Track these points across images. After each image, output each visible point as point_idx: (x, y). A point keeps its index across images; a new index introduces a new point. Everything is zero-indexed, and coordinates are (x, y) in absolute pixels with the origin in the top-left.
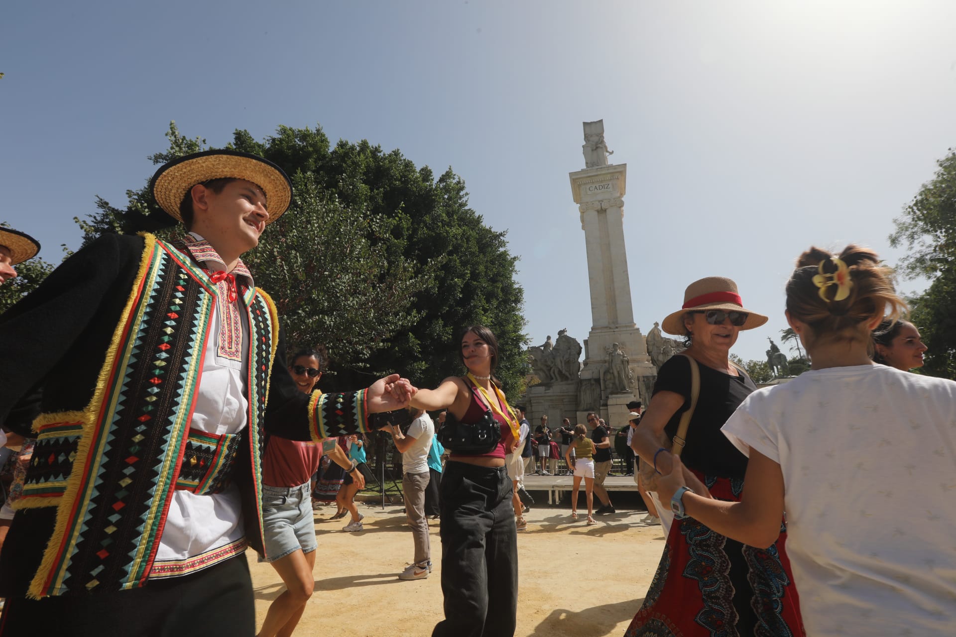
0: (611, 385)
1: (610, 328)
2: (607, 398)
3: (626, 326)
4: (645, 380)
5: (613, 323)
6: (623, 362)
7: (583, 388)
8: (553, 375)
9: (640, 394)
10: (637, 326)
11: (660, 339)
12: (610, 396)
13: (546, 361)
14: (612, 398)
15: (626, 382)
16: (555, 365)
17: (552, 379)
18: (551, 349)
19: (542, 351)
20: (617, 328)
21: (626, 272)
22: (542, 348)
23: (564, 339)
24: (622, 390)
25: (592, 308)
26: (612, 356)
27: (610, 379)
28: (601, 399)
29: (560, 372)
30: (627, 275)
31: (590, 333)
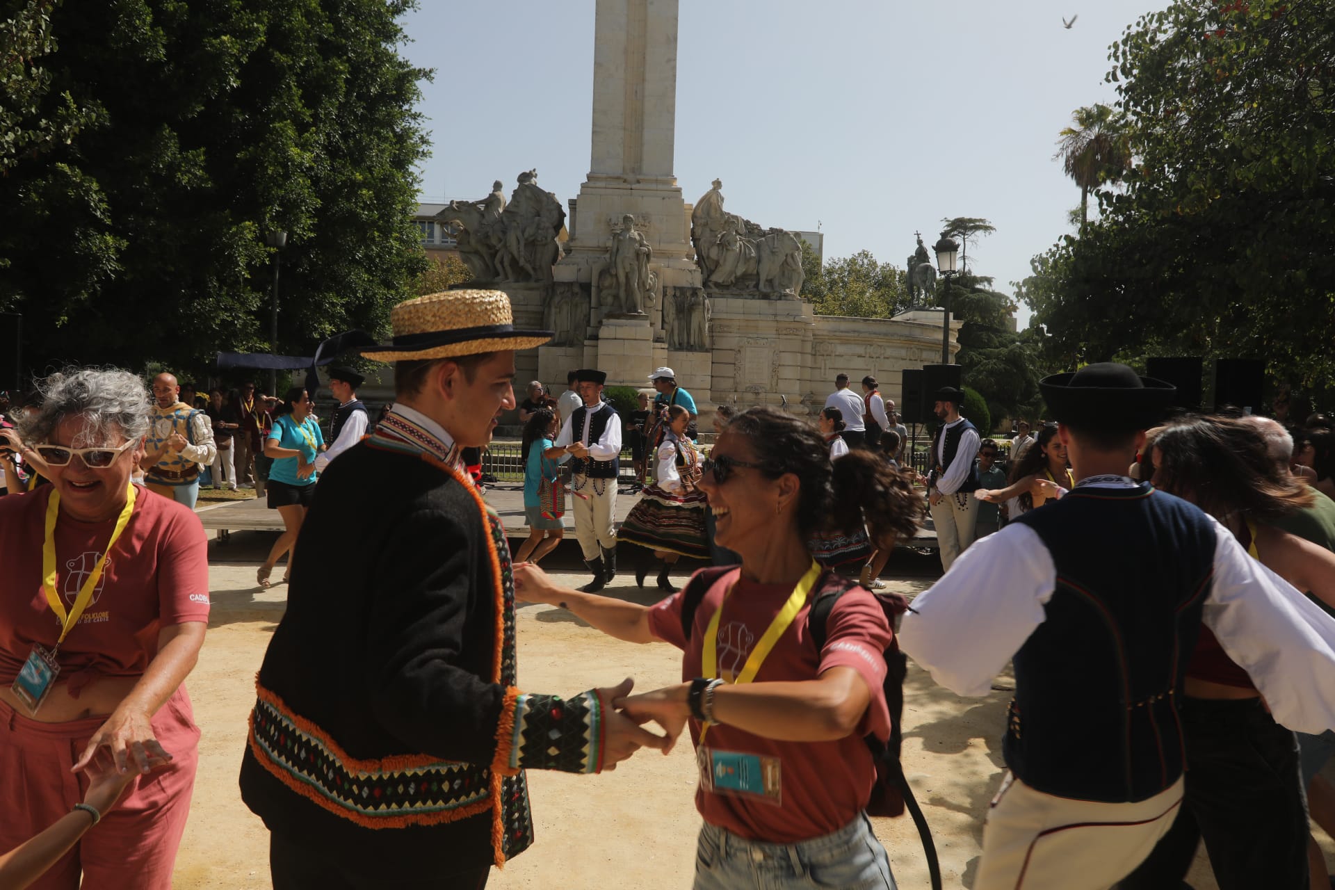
0: (610, 300)
1: (625, 181)
2: (600, 323)
3: (657, 181)
4: (678, 294)
5: (633, 171)
6: (638, 254)
7: (557, 299)
8: (499, 266)
9: (663, 321)
10: (678, 184)
11: (718, 215)
12: (605, 321)
13: (487, 236)
14: (608, 325)
15: (638, 297)
16: (505, 246)
17: (497, 274)
18: (501, 211)
19: (482, 215)
20: (638, 182)
21: (672, 60)
22: (482, 207)
23: (528, 193)
24: (629, 311)
25: (594, 132)
26: (619, 241)
27: (610, 287)
28: (589, 325)
29: (514, 262)
30: (674, 68)
31: (583, 186)
